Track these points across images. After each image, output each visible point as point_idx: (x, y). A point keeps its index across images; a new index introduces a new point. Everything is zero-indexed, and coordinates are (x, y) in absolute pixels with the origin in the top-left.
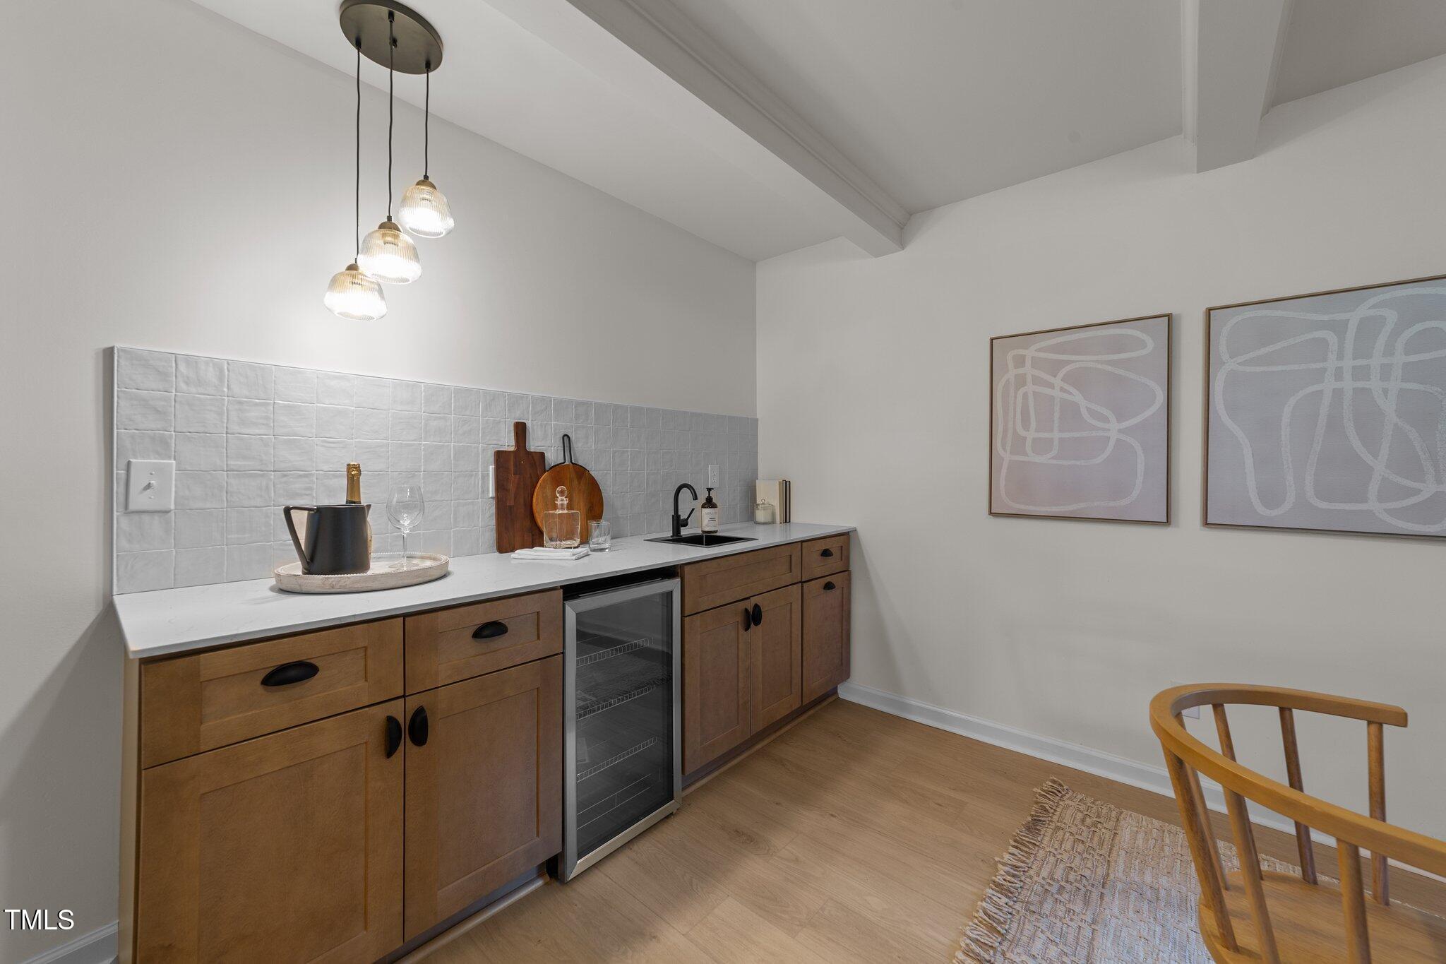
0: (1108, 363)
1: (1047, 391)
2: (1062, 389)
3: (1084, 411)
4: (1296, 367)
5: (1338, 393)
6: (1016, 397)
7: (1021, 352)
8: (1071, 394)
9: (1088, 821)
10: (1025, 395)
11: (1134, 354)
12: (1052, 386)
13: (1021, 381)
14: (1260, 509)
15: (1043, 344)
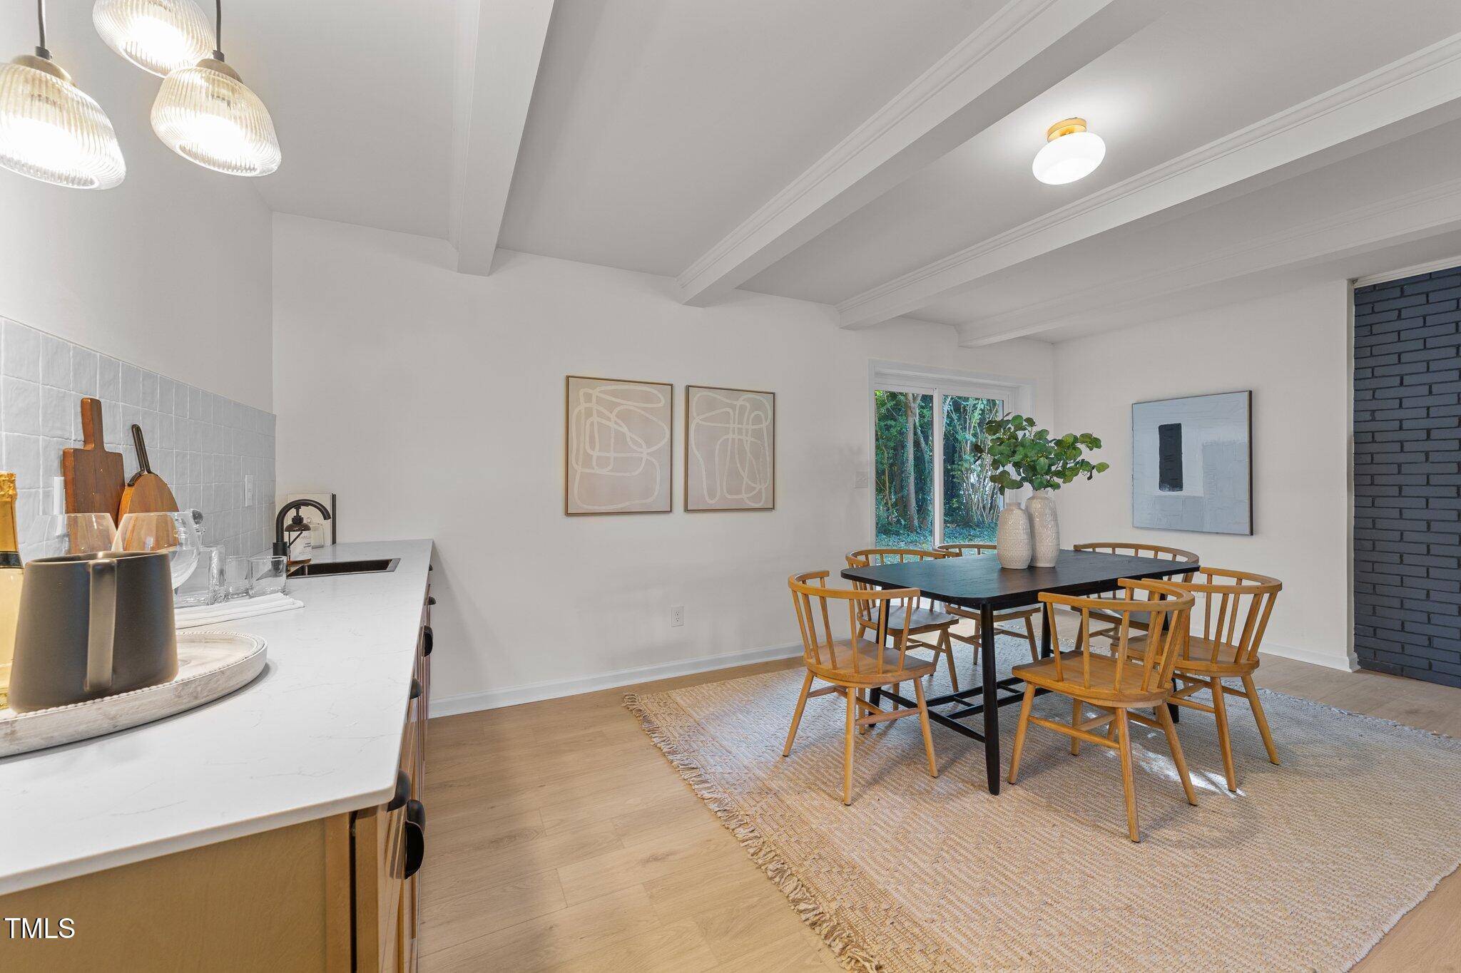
0: (644, 409)
1: (607, 423)
2: (616, 423)
3: (628, 439)
4: (719, 425)
5: (733, 439)
6: (585, 425)
7: (590, 391)
8: (620, 426)
9: (661, 704)
10: (592, 424)
11: (655, 406)
12: (609, 419)
13: (589, 413)
14: (707, 498)
15: (603, 388)
